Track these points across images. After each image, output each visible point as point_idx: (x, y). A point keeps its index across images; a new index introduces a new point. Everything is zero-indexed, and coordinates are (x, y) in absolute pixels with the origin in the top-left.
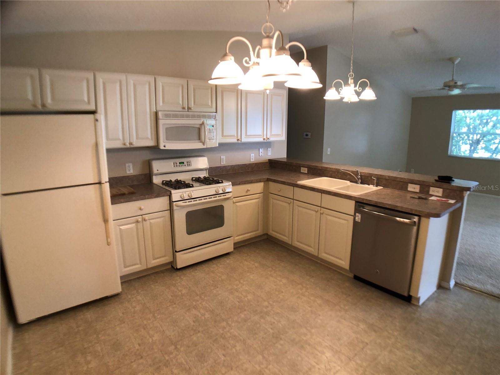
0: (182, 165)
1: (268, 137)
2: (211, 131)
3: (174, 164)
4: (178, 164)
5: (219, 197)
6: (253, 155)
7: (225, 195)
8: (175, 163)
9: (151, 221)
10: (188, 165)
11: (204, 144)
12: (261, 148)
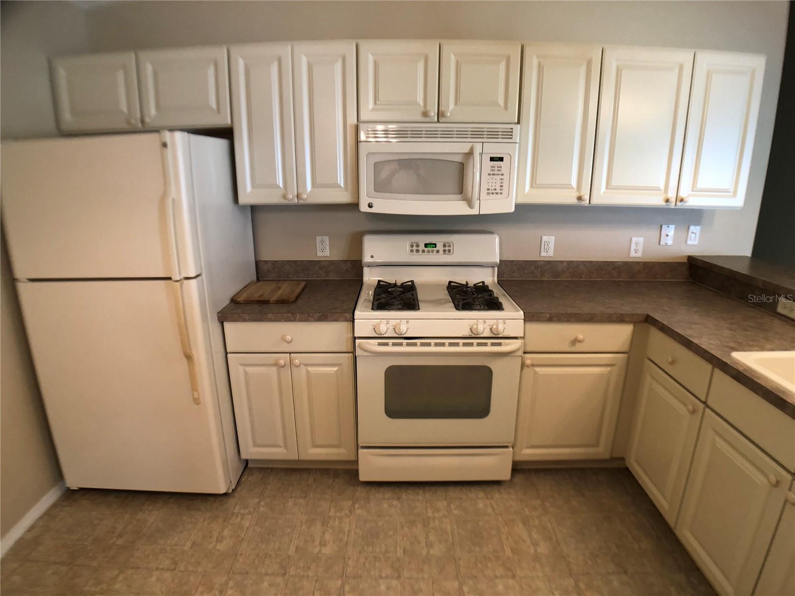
0: (430, 249)
1: (682, 194)
2: (496, 172)
3: (412, 246)
4: (422, 247)
5: (479, 344)
6: (641, 240)
7: (500, 344)
8: (415, 245)
9: (310, 369)
10: (444, 251)
11: (470, 205)
12: (668, 224)
